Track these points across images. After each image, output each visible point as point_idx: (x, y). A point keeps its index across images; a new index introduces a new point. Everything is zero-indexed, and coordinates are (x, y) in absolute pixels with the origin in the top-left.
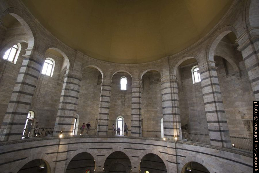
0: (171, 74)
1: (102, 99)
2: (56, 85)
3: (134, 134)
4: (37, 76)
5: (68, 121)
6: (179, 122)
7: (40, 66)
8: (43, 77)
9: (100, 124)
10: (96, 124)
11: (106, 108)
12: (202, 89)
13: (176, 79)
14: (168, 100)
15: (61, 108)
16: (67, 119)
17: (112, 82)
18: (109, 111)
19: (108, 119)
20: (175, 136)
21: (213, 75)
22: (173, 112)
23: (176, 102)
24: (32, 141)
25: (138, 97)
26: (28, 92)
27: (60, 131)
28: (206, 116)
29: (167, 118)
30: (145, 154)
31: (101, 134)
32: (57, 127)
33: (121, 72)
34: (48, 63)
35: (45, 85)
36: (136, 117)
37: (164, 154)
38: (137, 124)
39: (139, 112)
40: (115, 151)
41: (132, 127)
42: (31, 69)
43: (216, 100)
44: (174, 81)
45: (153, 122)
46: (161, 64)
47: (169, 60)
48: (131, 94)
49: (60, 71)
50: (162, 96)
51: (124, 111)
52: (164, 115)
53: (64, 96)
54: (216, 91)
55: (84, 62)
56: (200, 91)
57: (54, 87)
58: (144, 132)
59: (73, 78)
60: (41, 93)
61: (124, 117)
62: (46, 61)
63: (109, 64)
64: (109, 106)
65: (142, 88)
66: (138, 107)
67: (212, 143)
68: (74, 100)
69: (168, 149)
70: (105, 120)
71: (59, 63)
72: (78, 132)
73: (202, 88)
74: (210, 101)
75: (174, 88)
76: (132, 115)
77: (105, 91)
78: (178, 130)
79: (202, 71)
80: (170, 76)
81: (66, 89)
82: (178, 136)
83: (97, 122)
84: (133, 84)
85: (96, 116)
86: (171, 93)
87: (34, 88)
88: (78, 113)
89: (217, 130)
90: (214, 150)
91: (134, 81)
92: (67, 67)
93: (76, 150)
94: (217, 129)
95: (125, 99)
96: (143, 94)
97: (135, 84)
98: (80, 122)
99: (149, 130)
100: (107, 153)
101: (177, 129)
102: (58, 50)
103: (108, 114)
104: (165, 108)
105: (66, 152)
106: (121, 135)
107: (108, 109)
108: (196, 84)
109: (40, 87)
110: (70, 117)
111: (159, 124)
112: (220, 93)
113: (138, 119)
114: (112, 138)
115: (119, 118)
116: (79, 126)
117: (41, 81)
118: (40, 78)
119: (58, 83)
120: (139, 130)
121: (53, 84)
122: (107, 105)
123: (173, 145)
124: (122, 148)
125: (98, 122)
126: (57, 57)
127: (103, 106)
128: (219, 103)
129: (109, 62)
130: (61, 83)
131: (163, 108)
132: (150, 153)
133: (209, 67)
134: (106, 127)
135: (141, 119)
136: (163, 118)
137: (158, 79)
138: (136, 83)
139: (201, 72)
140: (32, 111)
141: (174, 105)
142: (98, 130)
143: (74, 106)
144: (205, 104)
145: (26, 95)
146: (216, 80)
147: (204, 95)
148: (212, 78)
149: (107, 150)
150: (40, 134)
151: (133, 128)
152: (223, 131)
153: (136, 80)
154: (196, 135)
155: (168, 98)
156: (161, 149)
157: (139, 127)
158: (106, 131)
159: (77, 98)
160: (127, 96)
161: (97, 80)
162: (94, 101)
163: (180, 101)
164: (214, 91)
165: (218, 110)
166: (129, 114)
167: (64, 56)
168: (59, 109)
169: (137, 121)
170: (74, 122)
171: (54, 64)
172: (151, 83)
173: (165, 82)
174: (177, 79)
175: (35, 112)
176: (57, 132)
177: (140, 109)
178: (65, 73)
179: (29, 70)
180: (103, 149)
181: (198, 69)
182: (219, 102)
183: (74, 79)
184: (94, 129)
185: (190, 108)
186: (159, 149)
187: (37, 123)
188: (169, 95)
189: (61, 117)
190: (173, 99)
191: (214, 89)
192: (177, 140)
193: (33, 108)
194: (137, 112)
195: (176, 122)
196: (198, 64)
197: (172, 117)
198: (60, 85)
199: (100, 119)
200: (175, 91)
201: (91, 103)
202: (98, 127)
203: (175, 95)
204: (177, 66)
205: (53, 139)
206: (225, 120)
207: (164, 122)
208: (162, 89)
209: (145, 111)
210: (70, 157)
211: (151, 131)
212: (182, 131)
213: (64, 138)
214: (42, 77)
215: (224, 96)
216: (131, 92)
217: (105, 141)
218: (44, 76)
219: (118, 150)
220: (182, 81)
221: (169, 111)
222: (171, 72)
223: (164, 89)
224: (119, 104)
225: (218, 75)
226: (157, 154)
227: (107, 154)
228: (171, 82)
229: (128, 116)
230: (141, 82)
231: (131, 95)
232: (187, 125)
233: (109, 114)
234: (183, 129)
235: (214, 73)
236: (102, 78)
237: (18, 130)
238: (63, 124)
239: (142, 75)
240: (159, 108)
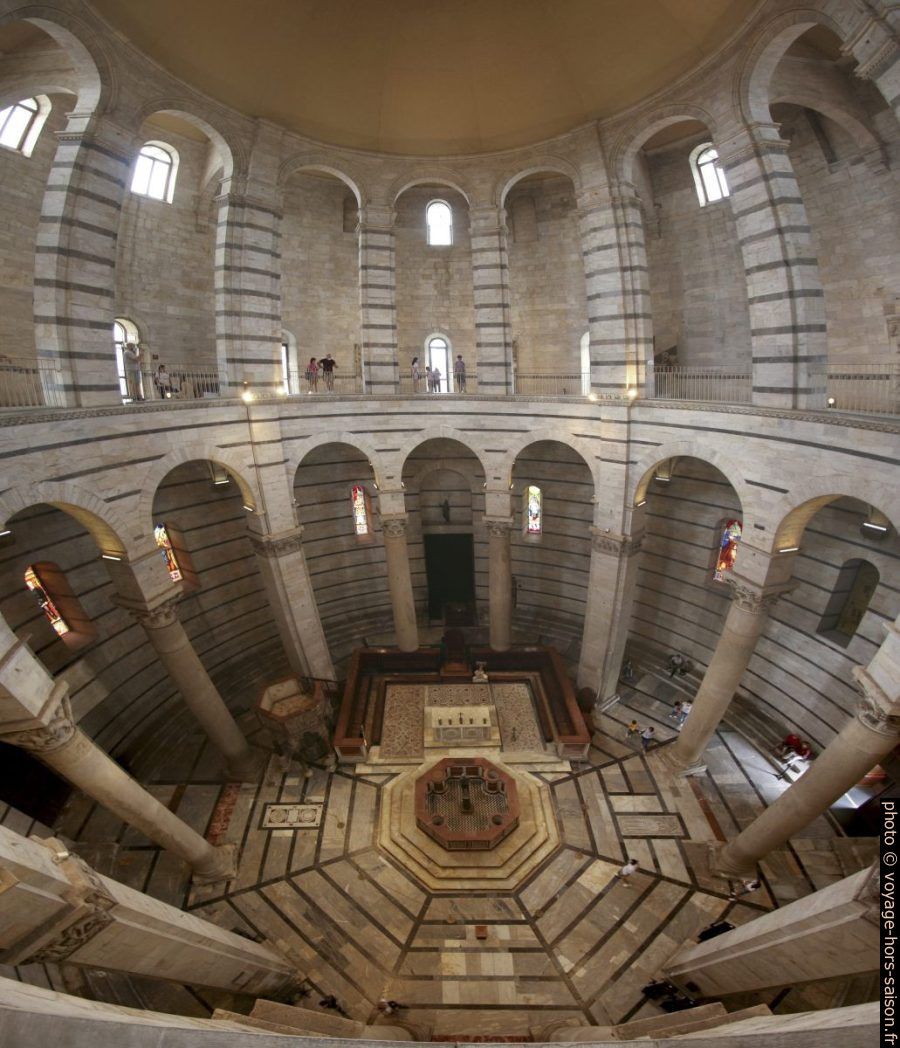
0: (615, 181)
1: (365, 277)
2: (190, 232)
3: (488, 387)
4: (115, 199)
5: (255, 349)
6: (647, 341)
7: (121, 166)
8: (139, 203)
9: (372, 360)
10: (357, 361)
11: (384, 307)
12: (737, 222)
13: (634, 196)
14: (606, 271)
15: (223, 308)
16: (253, 345)
17: (398, 221)
18: (395, 316)
19: (396, 342)
20: (631, 386)
21: (777, 168)
22: (625, 307)
23: (637, 273)
24: (157, 410)
25: (495, 266)
26: (91, 251)
27: (239, 380)
28: (748, 317)
29: (602, 330)
30: (527, 443)
31: (377, 390)
32: (226, 369)
33: (425, 186)
34: (154, 159)
35: (150, 231)
36: (494, 334)
37: (587, 439)
38: (497, 354)
39: (504, 316)
40: (430, 437)
41: (480, 364)
42: (90, 176)
43: (792, 255)
44: (627, 201)
45: (551, 349)
46: (573, 147)
47: (600, 133)
48: (468, 259)
49: (199, 184)
50: (585, 258)
51: (447, 315)
52: (593, 320)
53: (227, 268)
54: (792, 223)
55: (286, 156)
56: (729, 229)
57: (185, 240)
58: (522, 382)
59: (252, 207)
60: (142, 259)
61: (450, 336)
62: (145, 150)
63: (381, 161)
64: (393, 300)
65: (510, 234)
66: (498, 300)
67: (758, 399)
68: (266, 284)
69: (604, 426)
70: (384, 345)
71: (194, 158)
72: (302, 388)
73: (735, 218)
74: (768, 261)
75: (627, 225)
76: (479, 326)
77: (375, 251)
78: (642, 368)
79: (731, 160)
80: (610, 188)
81: (228, 245)
82: (639, 386)
83: (360, 354)
84: (473, 224)
85: (352, 337)
86: (619, 246)
87: (110, 239)
88: (286, 326)
89: (785, 357)
90: (760, 419)
91: (477, 214)
92: (225, 173)
93: (309, 436)
94: (784, 355)
95: (450, 277)
96: (513, 257)
97: (482, 223)
98: (299, 355)
99: (542, 372)
100: (408, 444)
101: (638, 363)
102: (190, 118)
103: (393, 327)
104: (598, 296)
105: (279, 441)
106: (444, 390)
107: (390, 311)
108: (713, 208)
109: (134, 237)
110: (263, 339)
111: (575, 354)
112: (806, 229)
113: (502, 340)
114: (415, 402)
115: (432, 340)
116: (299, 367)
117: (134, 218)
118: (127, 208)
119: (197, 225)
120: (506, 373)
121: (179, 229)
122: (385, 297)
123: (621, 413)
124: (453, 430)
125: (362, 353)
126: (184, 138)
127: (370, 301)
128: (801, 267)
129: (378, 151)
130: (208, 227)
131: (590, 298)
132: (541, 439)
133: (755, 145)
134: (391, 369)
135: (509, 340)
136: (587, 334)
137: (565, 200)
138: (486, 219)
139: (727, 164)
140: (126, 319)
141: (629, 287)
142: (368, 380)
143: (268, 301)
144: (749, 272)
145: (87, 263)
146: (788, 187)
147: (742, 243)
148: (772, 182)
149: (405, 436)
150: (176, 391)
151: (485, 368)
152: (807, 359)
153: (484, 210)
154: (705, 380)
155: (606, 264)
156: (579, 427)
157: (506, 365)
158: (393, 380)
159: (277, 277)
160: (454, 266)
161: (340, 216)
162: (337, 285)
163: (650, 269)
164: (784, 223)
165: (799, 291)
166: (467, 324)
167: (210, 136)
168: (218, 313)
169: (499, 345)
170: (280, 353)
171: (176, 161)
172: (541, 216)
173: (591, 208)
174: (637, 196)
175: (138, 322)
176: (230, 384)
177: (504, 306)
178: (218, 192)
179: (81, 179)
180: (393, 434)
181: (713, 154)
182: (801, 261)
183: (254, 211)
184: (354, 377)
185: (688, 292)
186: (571, 428)
187: (155, 357)
188: (609, 251)
189: (229, 337)
190: (627, 264)
191: (781, 217)
192: (637, 399)
193: (127, 310)
194: (496, 315)
195: (637, 341)
196: (714, 136)
197: (623, 325)
198: (206, 231)
199: (367, 345)
200: (633, 238)
201: (328, 294)
202: (363, 371)
203: (634, 250)
204: (633, 150)
205: (223, 406)
206: (822, 321)
207: (592, 343)
208: (584, 235)
209: (525, 312)
210: (294, 454)
211: (547, 377)
212: (657, 370)
213: (261, 403)
214: (134, 205)
215: (821, 240)
216: (470, 252)
217: (395, 410)
218: (142, 201)
219: (442, 436)
220: (657, 201)
221: (610, 307)
222: (613, 173)
223: (593, 234)
224: (428, 293)
225: (794, 166)
226: (564, 442)
227: (405, 446)
228: (614, 207)
229: (463, 332)
230: (504, 215)
231: (470, 261)
232: (673, 351)
233: (398, 328)
234: (660, 362)
235: (779, 162)
236: (356, 209)
237: (101, 376)
238: (242, 361)
239: (506, 189)
240: (573, 302)
